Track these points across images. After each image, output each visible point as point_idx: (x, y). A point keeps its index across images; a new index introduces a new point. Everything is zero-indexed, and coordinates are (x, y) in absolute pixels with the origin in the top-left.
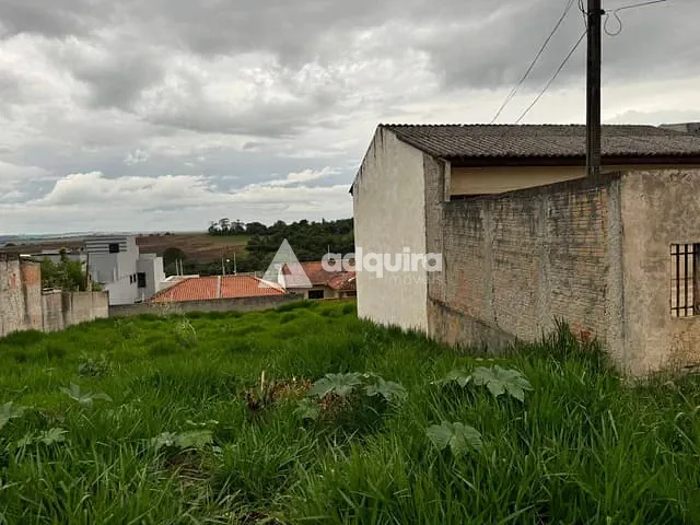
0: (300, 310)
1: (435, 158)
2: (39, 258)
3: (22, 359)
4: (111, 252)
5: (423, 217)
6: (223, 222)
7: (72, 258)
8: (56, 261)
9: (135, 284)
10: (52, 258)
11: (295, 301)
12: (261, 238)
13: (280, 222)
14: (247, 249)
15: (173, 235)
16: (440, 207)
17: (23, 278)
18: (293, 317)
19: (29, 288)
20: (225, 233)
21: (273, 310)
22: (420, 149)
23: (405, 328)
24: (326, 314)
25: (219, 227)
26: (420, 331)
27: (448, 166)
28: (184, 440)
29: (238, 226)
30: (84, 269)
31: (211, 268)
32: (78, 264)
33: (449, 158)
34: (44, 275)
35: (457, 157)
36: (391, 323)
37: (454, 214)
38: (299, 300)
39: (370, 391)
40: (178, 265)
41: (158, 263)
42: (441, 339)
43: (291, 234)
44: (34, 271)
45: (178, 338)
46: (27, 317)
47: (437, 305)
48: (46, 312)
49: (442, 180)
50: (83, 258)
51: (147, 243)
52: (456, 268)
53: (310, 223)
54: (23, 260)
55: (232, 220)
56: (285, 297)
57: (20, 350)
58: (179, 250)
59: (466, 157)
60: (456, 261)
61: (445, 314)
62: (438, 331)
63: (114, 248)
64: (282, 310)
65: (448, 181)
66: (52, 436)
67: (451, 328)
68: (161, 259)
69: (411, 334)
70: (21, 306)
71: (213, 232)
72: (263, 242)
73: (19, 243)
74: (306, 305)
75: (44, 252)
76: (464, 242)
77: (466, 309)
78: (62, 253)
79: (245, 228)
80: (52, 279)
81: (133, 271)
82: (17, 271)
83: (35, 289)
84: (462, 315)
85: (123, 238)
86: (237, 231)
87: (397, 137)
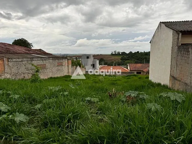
0: (132, 76)
1: (176, 31)
2: (72, 59)
3: (66, 81)
4: (87, 58)
5: (171, 50)
6: (115, 52)
7: (78, 59)
8: (75, 60)
9: (92, 67)
10: (74, 59)
11: (131, 74)
12: (125, 56)
13: (131, 52)
14: (121, 59)
15: (102, 55)
16: (177, 47)
17: (68, 63)
18: (130, 78)
19: (69, 65)
20: (115, 55)
21: (125, 76)
22: (172, 29)
23: (162, 84)
24: (140, 78)
25: (114, 53)
26: (167, 85)
27: (180, 34)
28: (92, 99)
29: (119, 53)
30: (81, 62)
31: (111, 64)
32: (80, 61)
33: (181, 32)
34: (72, 63)
35: (184, 31)
36: (158, 82)
37: (181, 50)
38: (133, 74)
39: (141, 96)
40: (103, 63)
41: (98, 62)
42: (173, 88)
43: (134, 55)
44: (70, 61)
45: (99, 80)
46: (68, 72)
47: (173, 78)
48: (72, 71)
49: (178, 39)
50: (81, 59)
51: (95, 57)
52: (180, 67)
53: (140, 52)
54: (68, 59)
55: (117, 51)
56: (129, 73)
57: (66, 79)
58: (103, 59)
59: (188, 31)
60: (180, 64)
61: (175, 80)
62: (172, 85)
63: (88, 58)
64: (127, 76)
65: (180, 39)
66: (66, 93)
67: (176, 85)
68: (98, 61)
69: (164, 86)
70: (67, 70)
71: (112, 54)
72: (125, 58)
73: (68, 56)
74: (135, 75)
75: (73, 58)
76: (183, 58)
77: (182, 79)
78: (76, 58)
79: (121, 53)
80: (74, 64)
81: (92, 63)
82: (67, 61)
83: (70, 66)
84: (180, 81)
85: (90, 55)
86: (119, 54)
87: (165, 25)
